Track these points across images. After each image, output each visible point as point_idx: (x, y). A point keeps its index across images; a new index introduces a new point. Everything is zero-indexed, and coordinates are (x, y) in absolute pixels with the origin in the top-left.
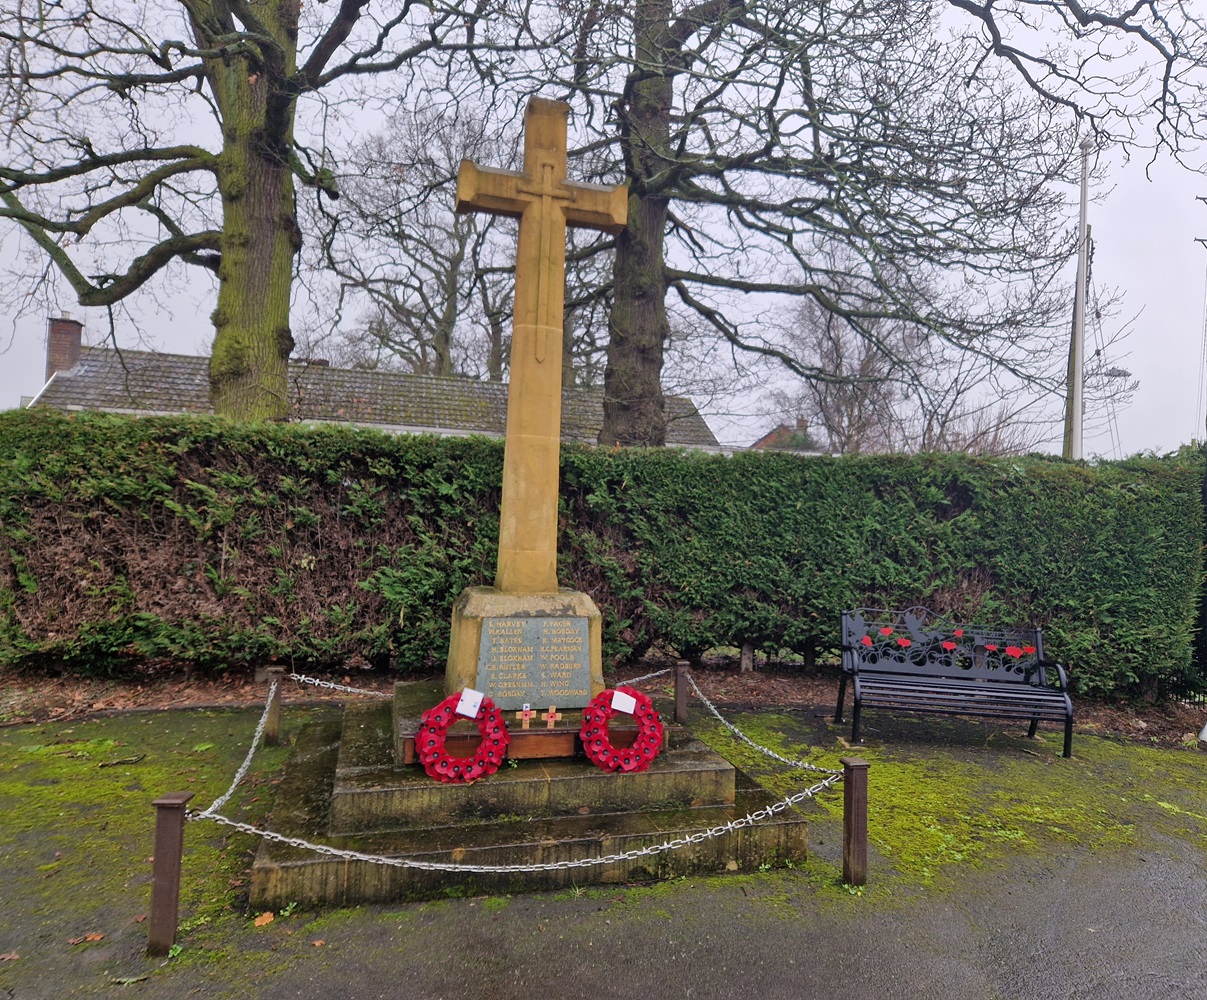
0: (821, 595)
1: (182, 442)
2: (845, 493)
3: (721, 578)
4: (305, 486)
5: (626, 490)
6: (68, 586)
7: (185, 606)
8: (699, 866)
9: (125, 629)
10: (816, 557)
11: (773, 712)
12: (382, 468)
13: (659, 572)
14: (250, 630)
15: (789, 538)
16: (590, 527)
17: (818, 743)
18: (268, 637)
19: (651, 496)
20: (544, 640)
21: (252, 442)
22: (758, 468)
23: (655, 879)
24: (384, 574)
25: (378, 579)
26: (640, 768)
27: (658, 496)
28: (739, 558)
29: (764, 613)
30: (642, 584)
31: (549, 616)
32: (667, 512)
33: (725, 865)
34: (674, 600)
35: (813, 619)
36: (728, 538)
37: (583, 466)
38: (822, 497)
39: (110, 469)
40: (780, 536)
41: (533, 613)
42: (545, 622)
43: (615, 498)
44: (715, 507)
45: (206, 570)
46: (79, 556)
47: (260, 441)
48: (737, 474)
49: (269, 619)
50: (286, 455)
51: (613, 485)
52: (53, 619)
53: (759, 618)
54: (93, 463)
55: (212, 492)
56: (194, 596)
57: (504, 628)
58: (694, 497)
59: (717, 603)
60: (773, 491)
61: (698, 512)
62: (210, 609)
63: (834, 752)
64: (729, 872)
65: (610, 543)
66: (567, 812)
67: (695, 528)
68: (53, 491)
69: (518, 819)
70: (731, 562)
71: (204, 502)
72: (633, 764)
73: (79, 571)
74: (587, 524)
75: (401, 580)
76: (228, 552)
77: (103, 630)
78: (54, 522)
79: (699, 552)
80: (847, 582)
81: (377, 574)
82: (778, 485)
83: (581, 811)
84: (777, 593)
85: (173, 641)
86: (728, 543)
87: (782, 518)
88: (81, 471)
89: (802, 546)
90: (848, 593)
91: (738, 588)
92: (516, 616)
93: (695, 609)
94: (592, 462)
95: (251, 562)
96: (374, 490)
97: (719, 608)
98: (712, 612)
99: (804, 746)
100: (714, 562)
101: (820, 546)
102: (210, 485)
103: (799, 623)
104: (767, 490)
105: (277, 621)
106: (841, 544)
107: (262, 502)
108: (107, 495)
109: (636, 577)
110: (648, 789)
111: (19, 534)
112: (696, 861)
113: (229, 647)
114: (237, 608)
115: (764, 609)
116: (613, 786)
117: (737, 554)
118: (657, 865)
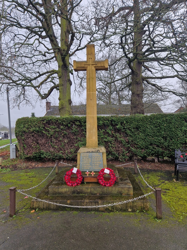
0: (172, 145)
1: (45, 121)
2: (177, 122)
3: (147, 142)
4: (65, 127)
5: (125, 124)
6: (30, 146)
7: (48, 149)
8: (121, 209)
9: (39, 153)
10: (170, 137)
11: (159, 172)
12: (78, 123)
13: (133, 141)
14: (58, 153)
15: (163, 133)
16: (118, 132)
17: (168, 180)
18: (61, 155)
19: (130, 125)
20: (93, 157)
21: (56, 120)
22: (155, 117)
23: (111, 211)
24: (79, 143)
25: (78, 144)
26: (110, 186)
27: (132, 125)
28: (151, 138)
29: (158, 150)
30: (130, 144)
31: (94, 152)
32: (134, 128)
33: (128, 210)
34: (137, 147)
35: (171, 151)
36: (148, 133)
37: (115, 120)
38: (171, 123)
39: (35, 126)
40: (161, 132)
41: (91, 151)
42: (93, 153)
43: (122, 126)
44: (145, 127)
45: (50, 143)
46: (31, 141)
47: (57, 120)
48: (149, 119)
49: (61, 151)
50: (61, 122)
51: (122, 123)
52: (29, 152)
53: (157, 151)
54: (32, 126)
55: (50, 129)
56: (49, 147)
57: (85, 155)
58: (140, 125)
59: (147, 148)
60: (158, 122)
61: (141, 128)
62: (52, 150)
63: (171, 182)
64: (129, 211)
65: (122, 135)
66: (94, 194)
67: (141, 132)
68: (27, 131)
69: (84, 195)
70: (149, 139)
71: (49, 131)
72: (108, 185)
73: (32, 144)
74: (117, 132)
75: (82, 144)
76: (54, 140)
77: (36, 153)
78: (28, 136)
79: (141, 137)
80: (178, 142)
81: (78, 143)
82: (160, 121)
83: (97, 194)
84: (161, 145)
85: (46, 155)
86: (148, 135)
87: (161, 128)
88: (30, 127)
89: (166, 134)
90: (179, 145)
91: (151, 144)
92: (87, 152)
93: (142, 149)
94: (117, 119)
95: (58, 141)
96: (76, 127)
97: (147, 149)
98: (146, 149)
99: (164, 181)
100: (145, 139)
101: (171, 134)
102: (50, 128)
103: (167, 152)
104: (157, 122)
105: (62, 152)
106: (176, 134)
107: (58, 131)
108: (34, 131)
109: (128, 142)
110: (112, 190)
111: (23, 138)
112: (121, 208)
113: (55, 156)
114: (56, 149)
115: (158, 149)
116: (104, 189)
117: (151, 137)
118: (111, 208)
